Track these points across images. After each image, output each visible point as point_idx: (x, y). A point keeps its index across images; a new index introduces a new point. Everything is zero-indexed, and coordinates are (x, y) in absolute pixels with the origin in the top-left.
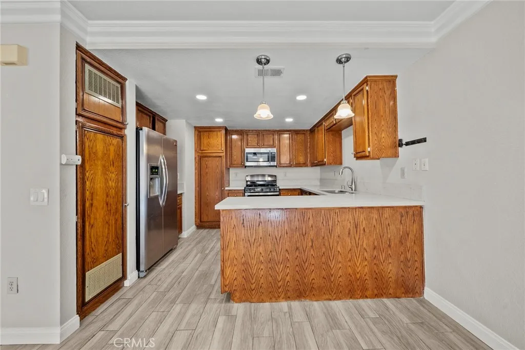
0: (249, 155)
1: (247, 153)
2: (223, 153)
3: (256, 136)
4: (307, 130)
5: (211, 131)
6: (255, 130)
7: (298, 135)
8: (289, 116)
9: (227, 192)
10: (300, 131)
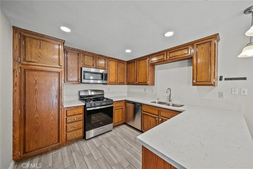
0: (86, 74)
1: (85, 72)
2: (61, 68)
3: (92, 58)
4: (125, 61)
5: (43, 40)
6: (91, 53)
7: (121, 63)
8: (128, 48)
9: (66, 110)
10: (122, 61)
